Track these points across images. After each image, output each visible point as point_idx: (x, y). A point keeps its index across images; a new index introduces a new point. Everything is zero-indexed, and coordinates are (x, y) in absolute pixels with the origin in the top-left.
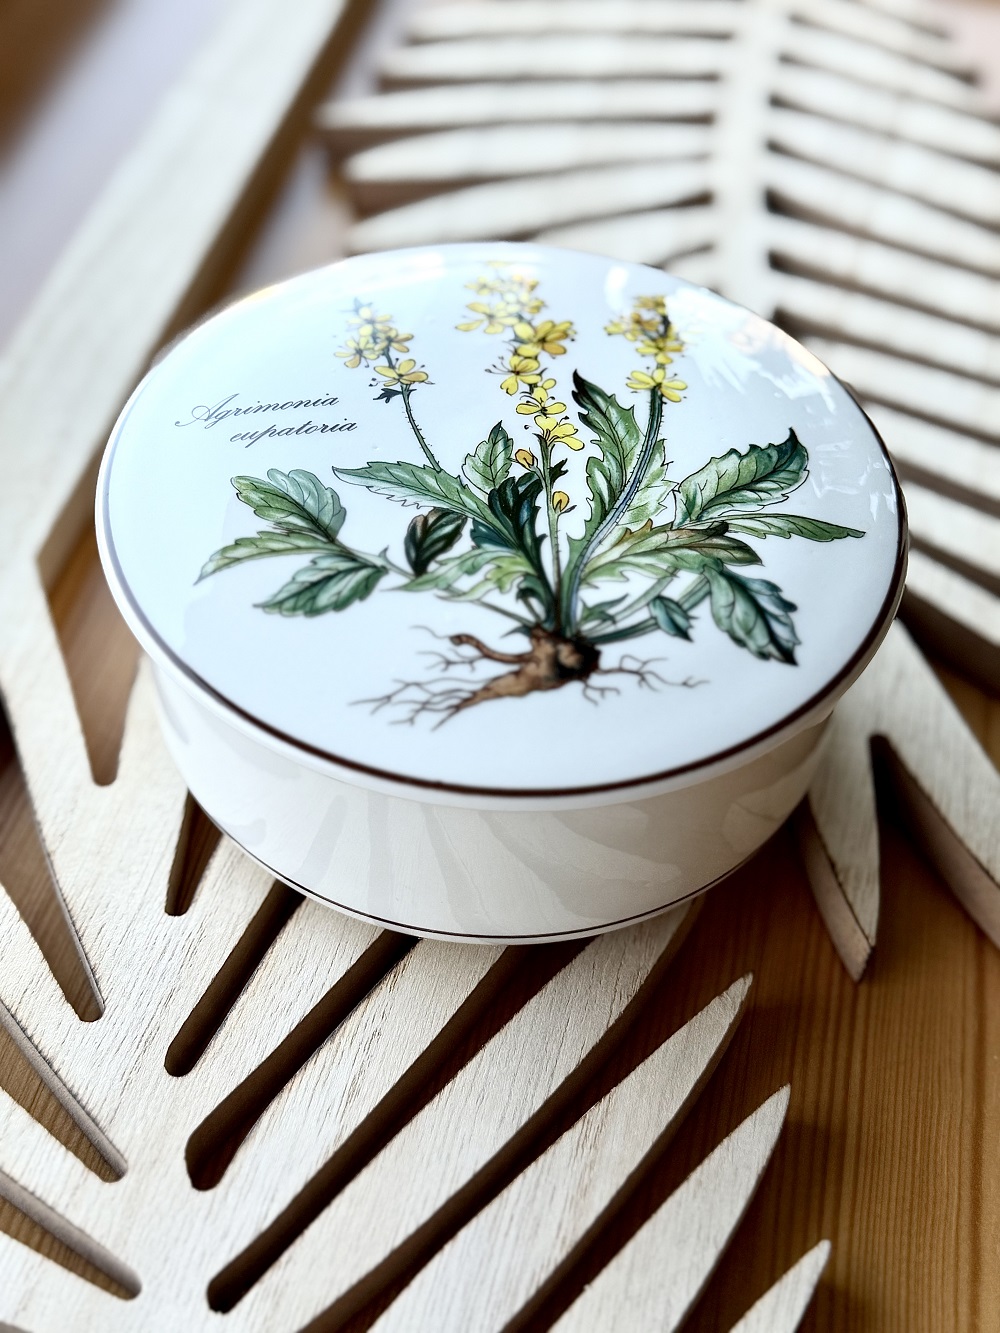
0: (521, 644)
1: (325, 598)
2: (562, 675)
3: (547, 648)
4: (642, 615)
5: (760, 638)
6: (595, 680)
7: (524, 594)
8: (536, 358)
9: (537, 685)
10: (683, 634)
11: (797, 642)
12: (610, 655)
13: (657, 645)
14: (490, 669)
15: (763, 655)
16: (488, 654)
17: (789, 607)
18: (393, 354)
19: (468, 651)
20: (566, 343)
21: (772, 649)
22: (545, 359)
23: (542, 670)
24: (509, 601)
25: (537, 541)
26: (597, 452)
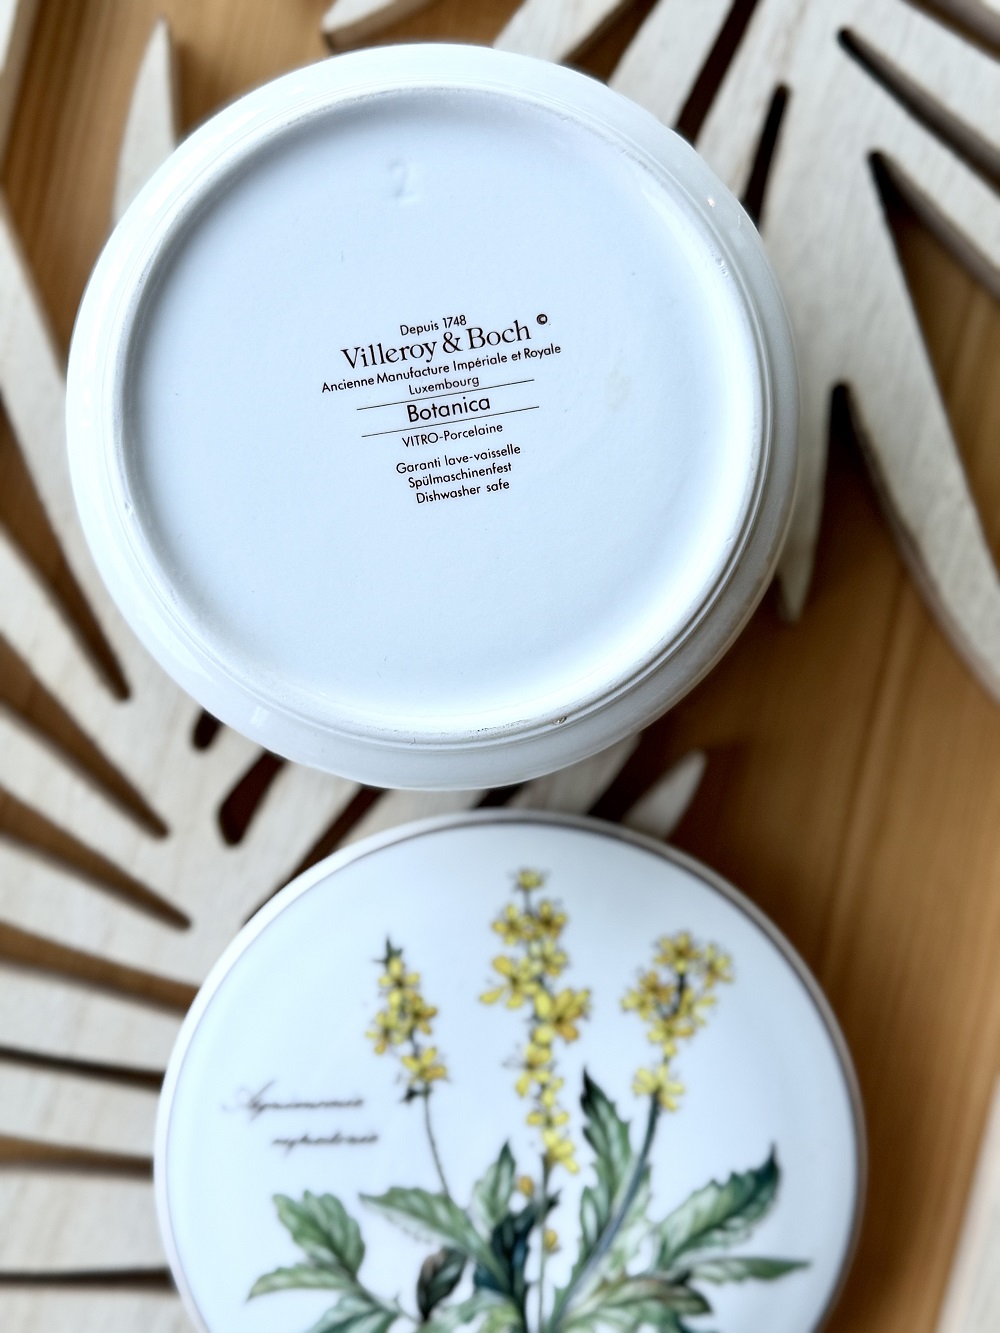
18: (418, 1037)
25: (526, 1288)
26: (590, 1178)
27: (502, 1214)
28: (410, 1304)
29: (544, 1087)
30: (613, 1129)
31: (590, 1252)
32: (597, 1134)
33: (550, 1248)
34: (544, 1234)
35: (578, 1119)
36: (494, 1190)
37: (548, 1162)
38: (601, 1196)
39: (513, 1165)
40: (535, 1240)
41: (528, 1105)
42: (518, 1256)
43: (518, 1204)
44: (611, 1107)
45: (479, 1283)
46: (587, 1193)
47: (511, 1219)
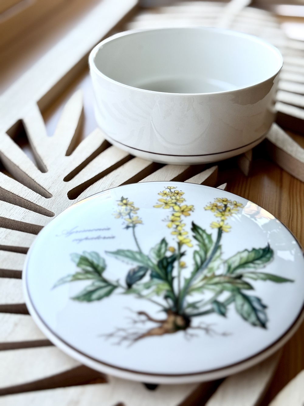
0: (163, 316)
1: (95, 296)
2: (177, 328)
3: (172, 318)
4: (208, 307)
5: (253, 318)
6: (190, 331)
7: (166, 297)
8: (179, 217)
9: (167, 332)
10: (223, 314)
11: (267, 320)
12: (195, 321)
13: (214, 319)
14: (150, 325)
15: (254, 325)
16: (150, 319)
17: (264, 307)
18: (132, 214)
19: (143, 318)
20: (190, 212)
21: (257, 322)
22: (183, 217)
23: (169, 326)
24: (160, 300)
25: (173, 278)
26: (197, 248)
27: (162, 257)
28: (123, 283)
29: (177, 226)
30: (205, 236)
31: (198, 268)
32: (199, 237)
33: (182, 266)
34: (179, 263)
35: (191, 234)
36: (159, 250)
37: (180, 244)
38: (202, 253)
39: (166, 244)
40: (176, 264)
41: (172, 230)
42: (169, 269)
43: (169, 254)
44: (204, 231)
45: (152, 276)
46: (196, 252)
47: (166, 258)
